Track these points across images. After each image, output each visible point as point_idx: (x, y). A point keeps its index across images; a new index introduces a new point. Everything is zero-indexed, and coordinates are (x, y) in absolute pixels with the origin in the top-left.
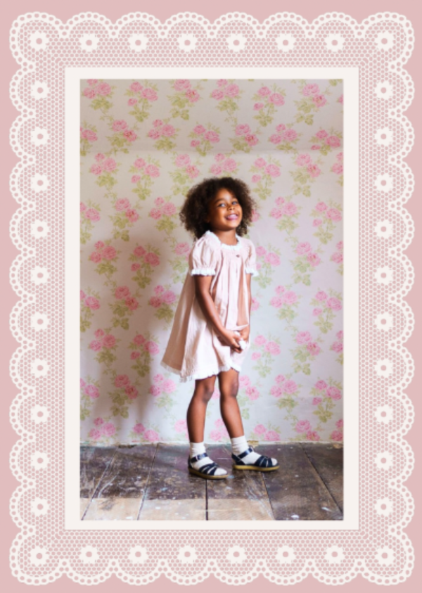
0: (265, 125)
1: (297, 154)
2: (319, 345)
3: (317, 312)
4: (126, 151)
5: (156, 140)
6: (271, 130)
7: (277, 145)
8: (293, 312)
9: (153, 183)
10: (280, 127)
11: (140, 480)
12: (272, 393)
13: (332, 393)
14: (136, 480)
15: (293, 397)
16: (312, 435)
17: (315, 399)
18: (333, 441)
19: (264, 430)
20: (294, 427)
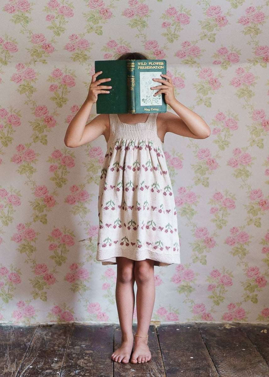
0: (172, 41)
1: (200, 68)
2: (215, 239)
3: (213, 211)
4: (44, 62)
5: (72, 53)
6: (177, 46)
7: (183, 59)
9: (69, 92)
10: (186, 44)
11: (57, 362)
12: (173, 280)
13: (225, 281)
14: (53, 363)
15: (191, 284)
16: (207, 316)
17: (210, 286)
18: (224, 321)
19: (166, 312)
20: (191, 309)
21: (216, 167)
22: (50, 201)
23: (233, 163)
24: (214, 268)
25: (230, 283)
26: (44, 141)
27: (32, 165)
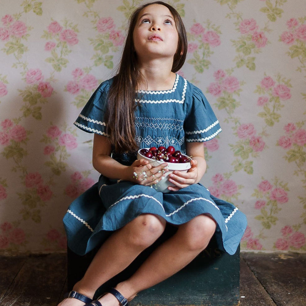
2: (264, 139)
3: (262, 101)
8: (234, 100)
13: (278, 195)
16: (254, 243)
17: (258, 202)
18: (277, 251)
21: (264, 44)
22: (46, 89)
23: (288, 38)
24: (263, 178)
25: (284, 199)
26: (38, 11)
27: (22, 41)
